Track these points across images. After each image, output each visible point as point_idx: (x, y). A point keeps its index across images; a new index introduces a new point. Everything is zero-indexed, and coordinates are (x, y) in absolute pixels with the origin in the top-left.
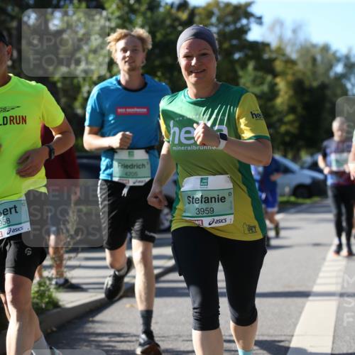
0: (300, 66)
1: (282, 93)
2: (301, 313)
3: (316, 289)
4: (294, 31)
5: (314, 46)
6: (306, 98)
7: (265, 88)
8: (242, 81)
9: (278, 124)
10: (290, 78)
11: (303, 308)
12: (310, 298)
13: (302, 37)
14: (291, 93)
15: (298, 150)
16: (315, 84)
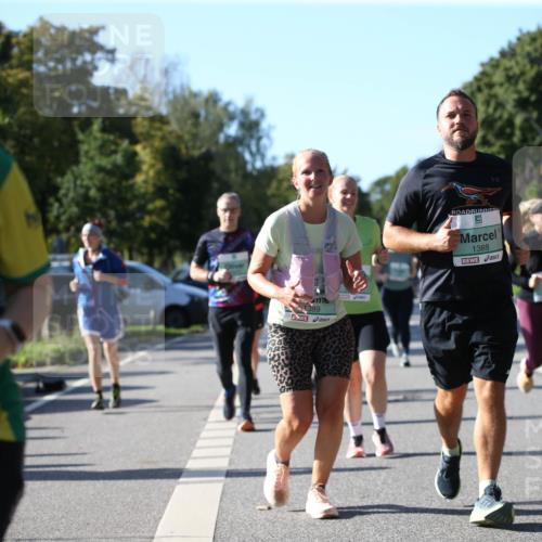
0: (174, 126)
1: (145, 167)
2: (166, 502)
3: (191, 465)
4: (166, 72)
5: (195, 95)
6: (183, 175)
7: (119, 158)
8: (84, 148)
9: (138, 215)
10: (157, 143)
11: (170, 494)
12: (181, 480)
13: (176, 82)
14: (159, 166)
15: (170, 254)
16: (196, 153)
